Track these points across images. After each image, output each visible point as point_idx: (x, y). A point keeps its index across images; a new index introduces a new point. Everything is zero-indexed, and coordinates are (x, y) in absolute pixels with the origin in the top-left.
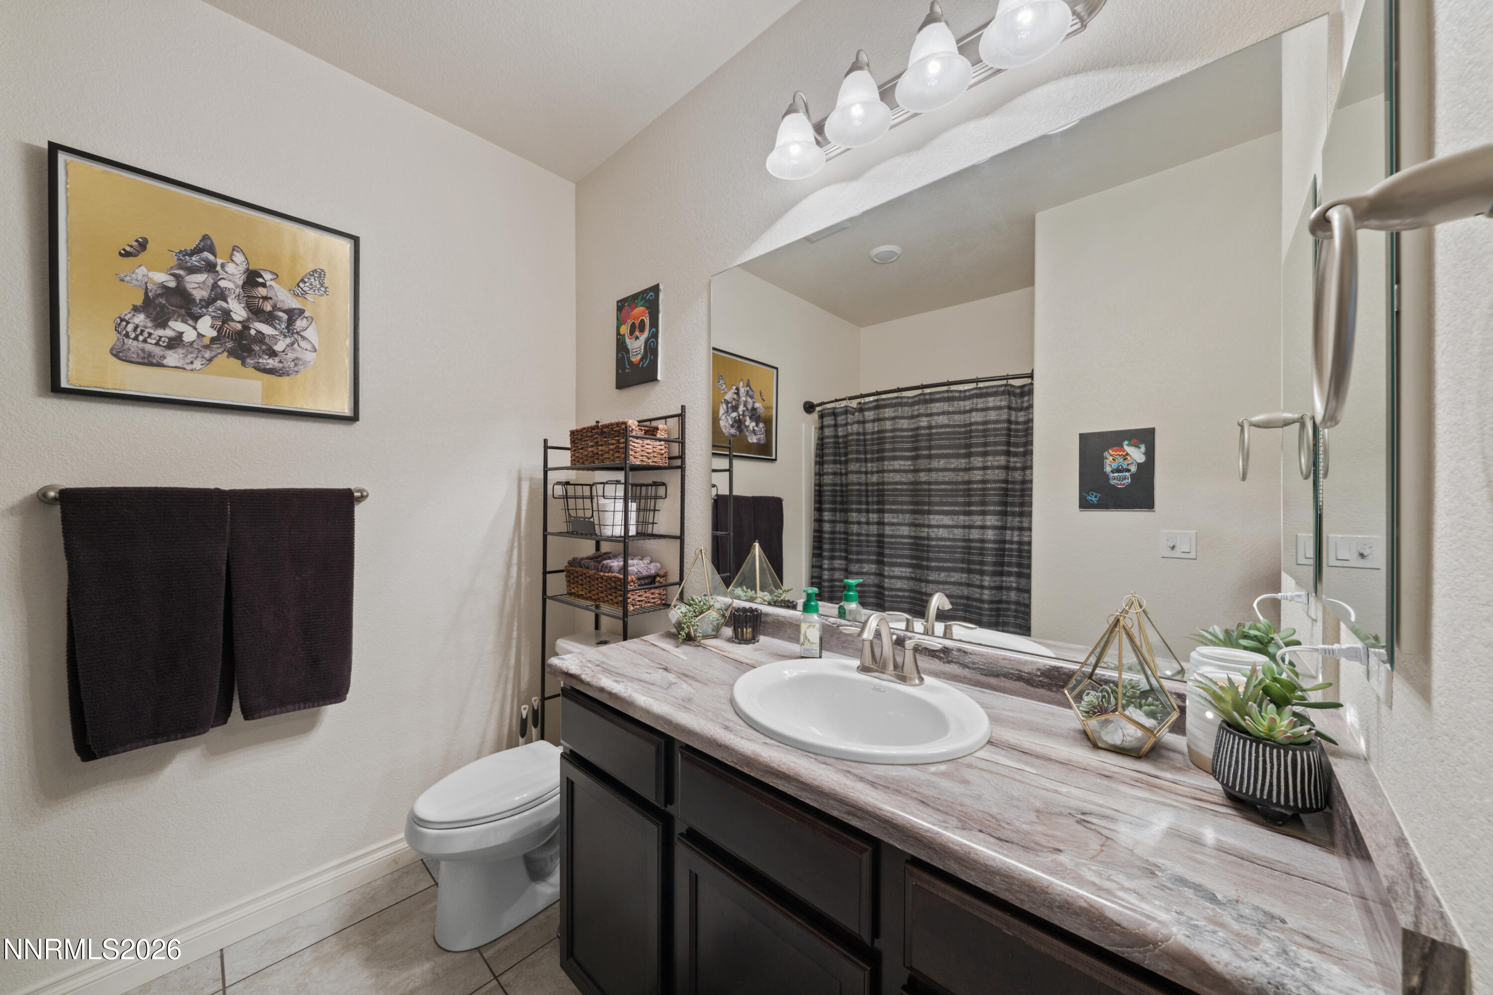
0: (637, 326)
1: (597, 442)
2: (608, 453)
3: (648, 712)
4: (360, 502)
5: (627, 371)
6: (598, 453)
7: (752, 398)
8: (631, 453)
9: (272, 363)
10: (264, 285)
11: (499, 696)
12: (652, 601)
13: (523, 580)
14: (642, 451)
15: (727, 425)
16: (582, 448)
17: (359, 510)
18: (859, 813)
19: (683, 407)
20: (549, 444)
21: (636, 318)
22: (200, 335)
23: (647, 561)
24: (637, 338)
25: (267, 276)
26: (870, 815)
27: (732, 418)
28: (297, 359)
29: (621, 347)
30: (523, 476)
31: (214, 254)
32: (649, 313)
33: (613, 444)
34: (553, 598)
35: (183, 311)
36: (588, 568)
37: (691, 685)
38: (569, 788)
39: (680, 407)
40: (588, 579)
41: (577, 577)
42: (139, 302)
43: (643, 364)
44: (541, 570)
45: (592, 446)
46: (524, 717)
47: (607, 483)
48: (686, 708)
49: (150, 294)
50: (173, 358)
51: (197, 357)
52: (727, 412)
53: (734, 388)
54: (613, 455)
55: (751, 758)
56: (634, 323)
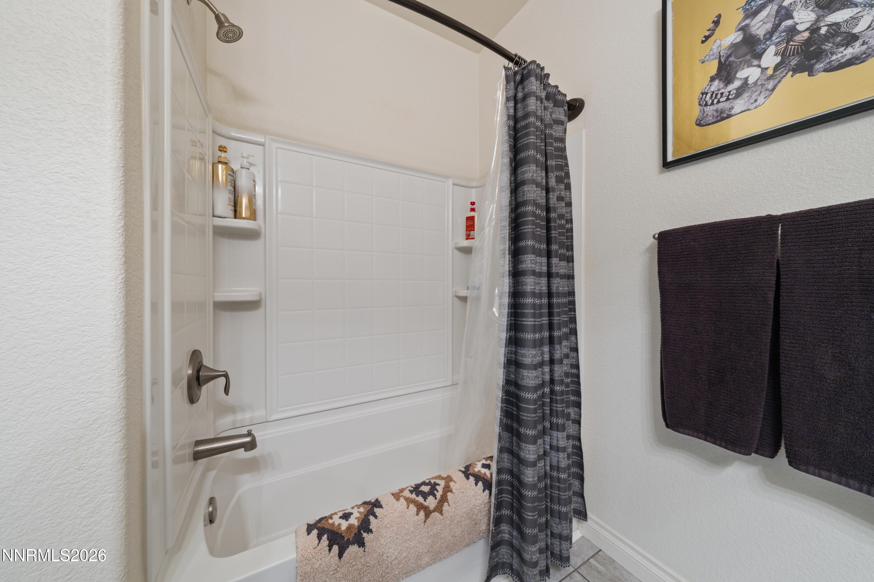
22: (764, 70)
35: (749, 57)
42: (715, 71)
49: (722, 60)
50: (740, 104)
51: (761, 92)
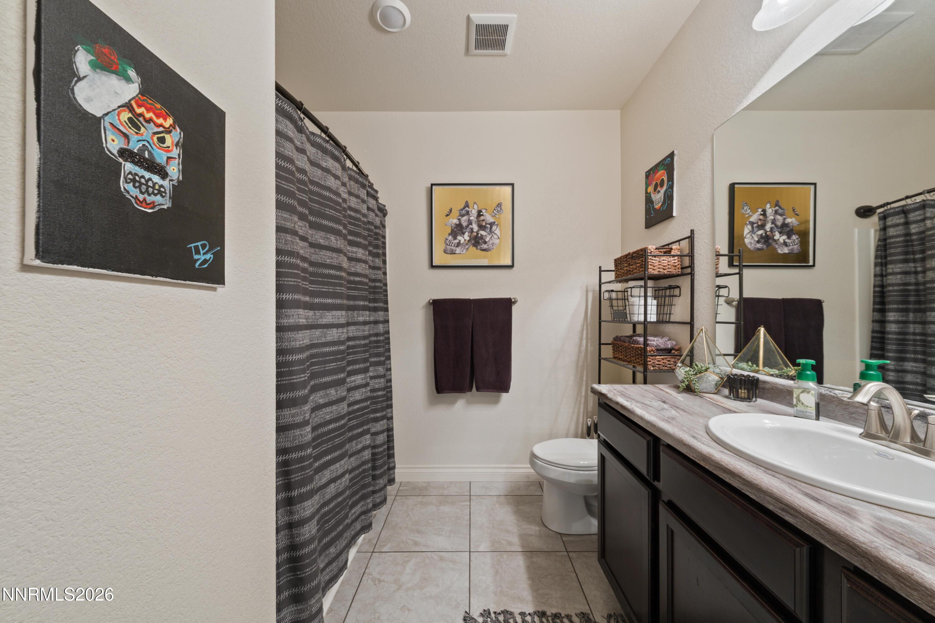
0: (659, 184)
1: (629, 264)
2: (636, 269)
3: (641, 418)
4: (515, 304)
5: (652, 215)
6: (630, 270)
7: (781, 215)
8: (650, 267)
9: (485, 246)
10: (483, 215)
11: (576, 411)
12: (669, 366)
13: (589, 348)
14: (659, 265)
15: (752, 241)
16: (621, 269)
17: (514, 308)
18: (792, 512)
19: (692, 231)
20: (602, 269)
21: (658, 179)
22: (465, 240)
23: (665, 339)
24: (659, 192)
25: (484, 211)
26: (803, 516)
27: (758, 235)
28: (493, 243)
29: (649, 200)
30: (589, 289)
31: (469, 208)
32: (667, 173)
33: (639, 263)
34: (605, 359)
35: (460, 232)
36: (624, 342)
37: (679, 413)
38: (602, 459)
39: (690, 231)
40: (625, 349)
41: (619, 348)
42: (450, 232)
43: (663, 208)
44: (598, 343)
45: (626, 267)
46: (589, 425)
47: (633, 287)
48: (668, 421)
49: (453, 228)
50: (458, 250)
51: (465, 249)
52: (752, 231)
53: (760, 210)
54: (639, 270)
55: (706, 456)
56: (657, 183)
